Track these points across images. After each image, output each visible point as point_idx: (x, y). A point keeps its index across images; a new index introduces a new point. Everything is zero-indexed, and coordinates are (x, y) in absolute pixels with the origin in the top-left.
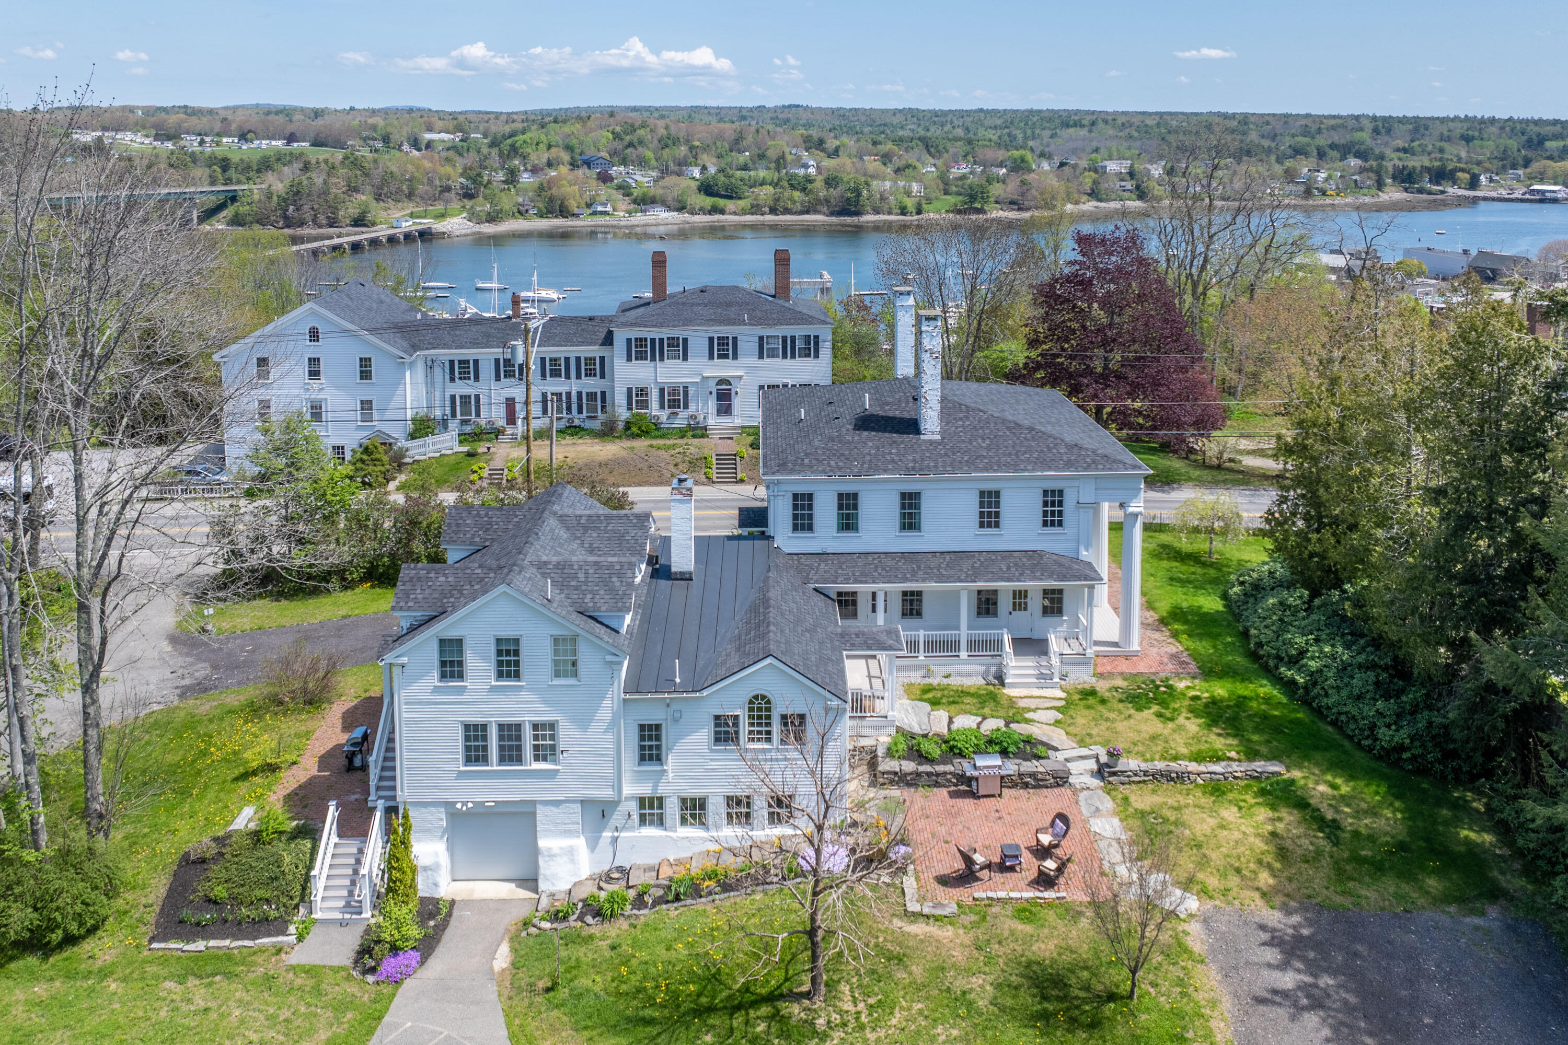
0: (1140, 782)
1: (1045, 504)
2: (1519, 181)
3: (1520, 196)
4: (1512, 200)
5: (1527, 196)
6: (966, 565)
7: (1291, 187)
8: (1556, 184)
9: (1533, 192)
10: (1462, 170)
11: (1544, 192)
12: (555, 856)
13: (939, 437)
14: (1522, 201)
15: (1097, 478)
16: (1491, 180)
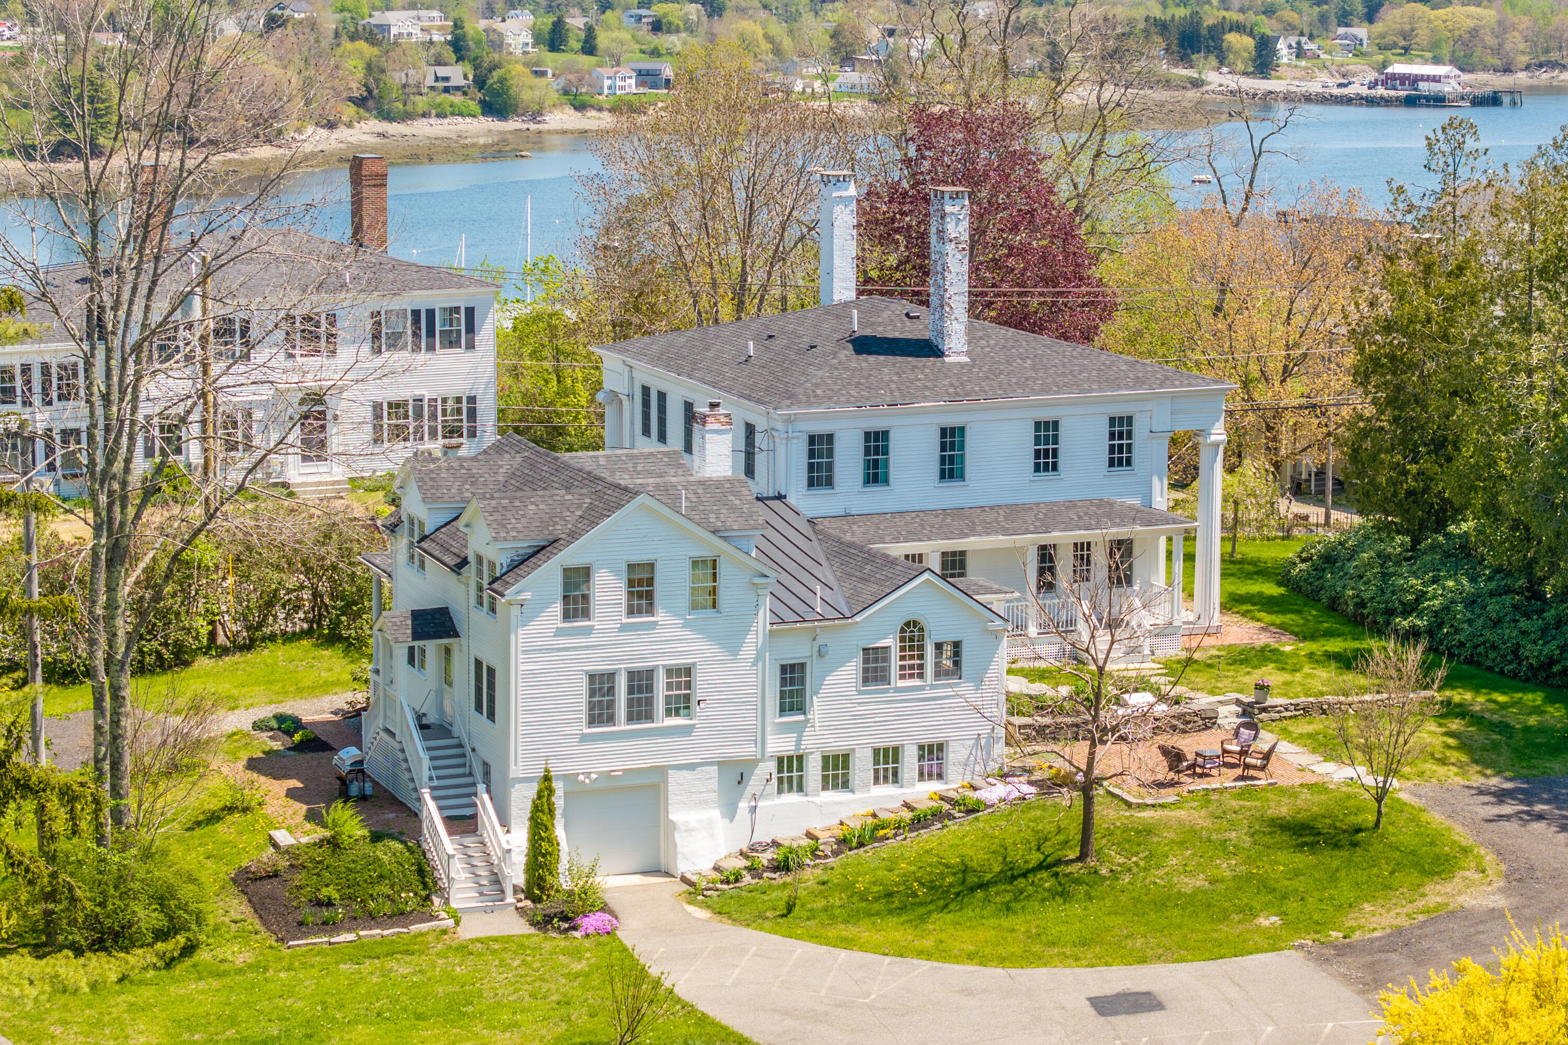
0: (1291, 717)
1: (1112, 436)
2: (1358, 54)
3: (1364, 91)
4: (1348, 101)
5: (1381, 91)
6: (1029, 517)
7: (851, 76)
8: (1437, 61)
9: (1391, 80)
10: (1238, 28)
11: (1414, 80)
12: (692, 830)
13: (966, 359)
14: (1371, 102)
15: (1174, 397)
16: (1300, 53)
